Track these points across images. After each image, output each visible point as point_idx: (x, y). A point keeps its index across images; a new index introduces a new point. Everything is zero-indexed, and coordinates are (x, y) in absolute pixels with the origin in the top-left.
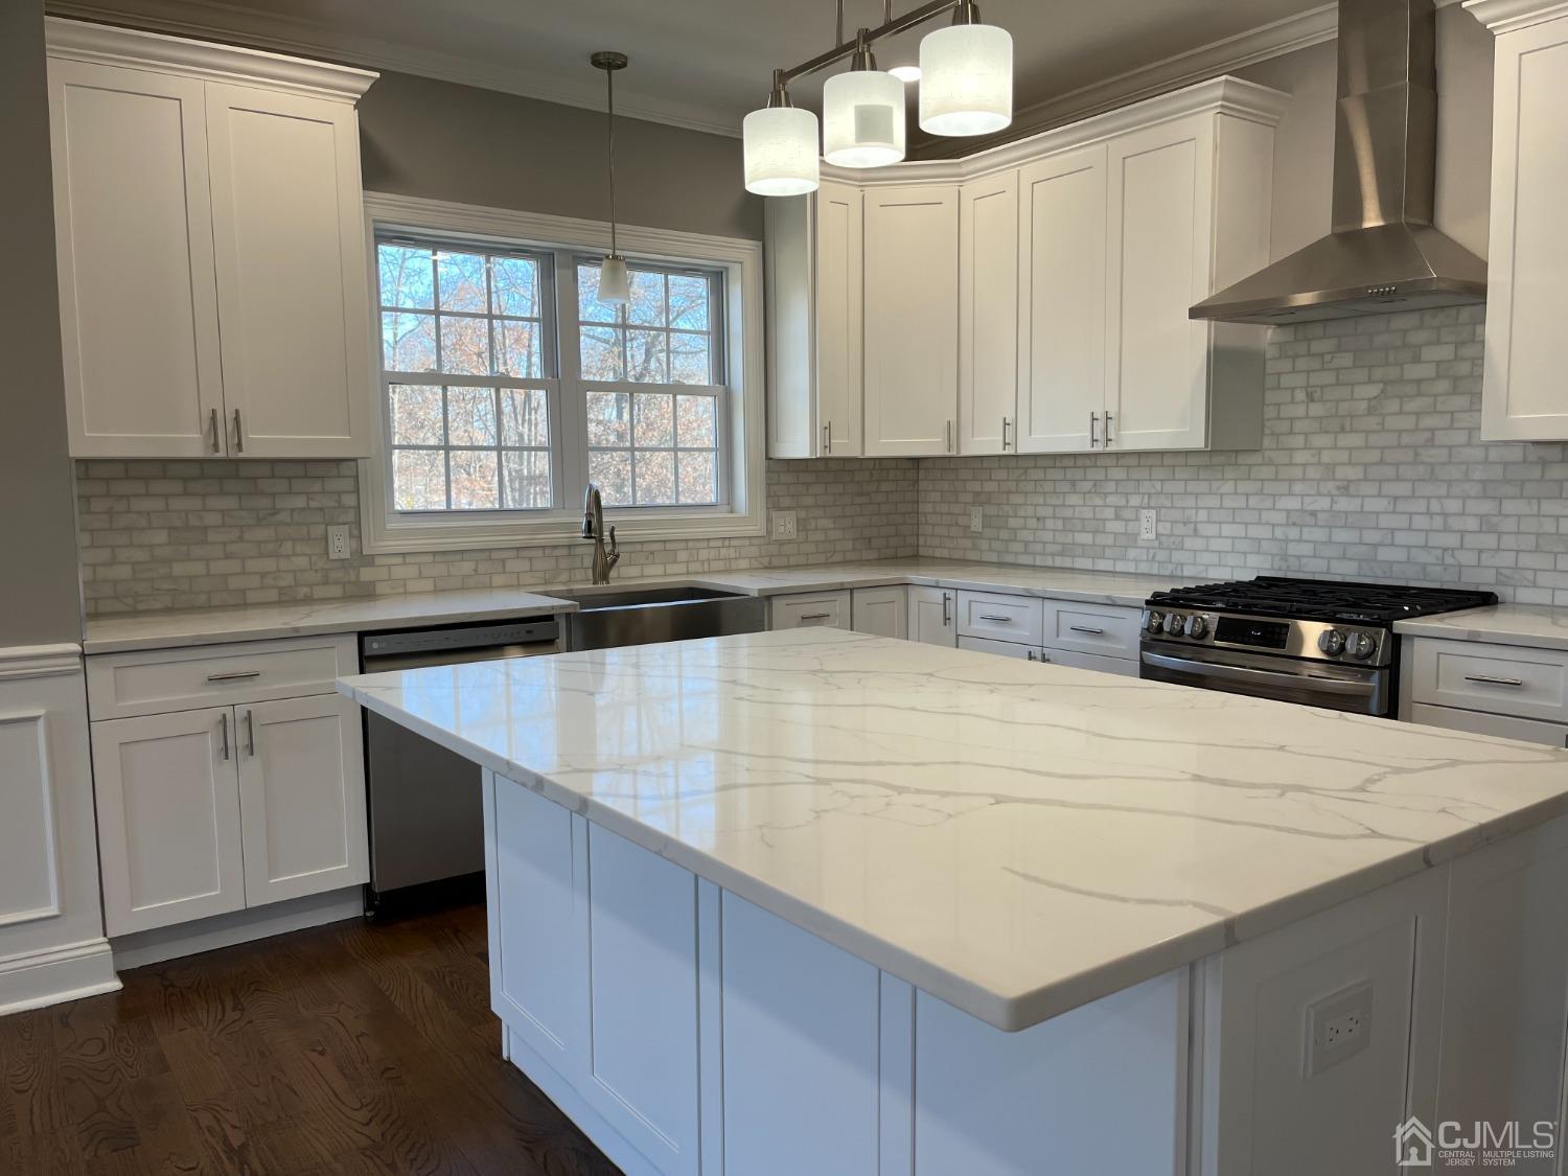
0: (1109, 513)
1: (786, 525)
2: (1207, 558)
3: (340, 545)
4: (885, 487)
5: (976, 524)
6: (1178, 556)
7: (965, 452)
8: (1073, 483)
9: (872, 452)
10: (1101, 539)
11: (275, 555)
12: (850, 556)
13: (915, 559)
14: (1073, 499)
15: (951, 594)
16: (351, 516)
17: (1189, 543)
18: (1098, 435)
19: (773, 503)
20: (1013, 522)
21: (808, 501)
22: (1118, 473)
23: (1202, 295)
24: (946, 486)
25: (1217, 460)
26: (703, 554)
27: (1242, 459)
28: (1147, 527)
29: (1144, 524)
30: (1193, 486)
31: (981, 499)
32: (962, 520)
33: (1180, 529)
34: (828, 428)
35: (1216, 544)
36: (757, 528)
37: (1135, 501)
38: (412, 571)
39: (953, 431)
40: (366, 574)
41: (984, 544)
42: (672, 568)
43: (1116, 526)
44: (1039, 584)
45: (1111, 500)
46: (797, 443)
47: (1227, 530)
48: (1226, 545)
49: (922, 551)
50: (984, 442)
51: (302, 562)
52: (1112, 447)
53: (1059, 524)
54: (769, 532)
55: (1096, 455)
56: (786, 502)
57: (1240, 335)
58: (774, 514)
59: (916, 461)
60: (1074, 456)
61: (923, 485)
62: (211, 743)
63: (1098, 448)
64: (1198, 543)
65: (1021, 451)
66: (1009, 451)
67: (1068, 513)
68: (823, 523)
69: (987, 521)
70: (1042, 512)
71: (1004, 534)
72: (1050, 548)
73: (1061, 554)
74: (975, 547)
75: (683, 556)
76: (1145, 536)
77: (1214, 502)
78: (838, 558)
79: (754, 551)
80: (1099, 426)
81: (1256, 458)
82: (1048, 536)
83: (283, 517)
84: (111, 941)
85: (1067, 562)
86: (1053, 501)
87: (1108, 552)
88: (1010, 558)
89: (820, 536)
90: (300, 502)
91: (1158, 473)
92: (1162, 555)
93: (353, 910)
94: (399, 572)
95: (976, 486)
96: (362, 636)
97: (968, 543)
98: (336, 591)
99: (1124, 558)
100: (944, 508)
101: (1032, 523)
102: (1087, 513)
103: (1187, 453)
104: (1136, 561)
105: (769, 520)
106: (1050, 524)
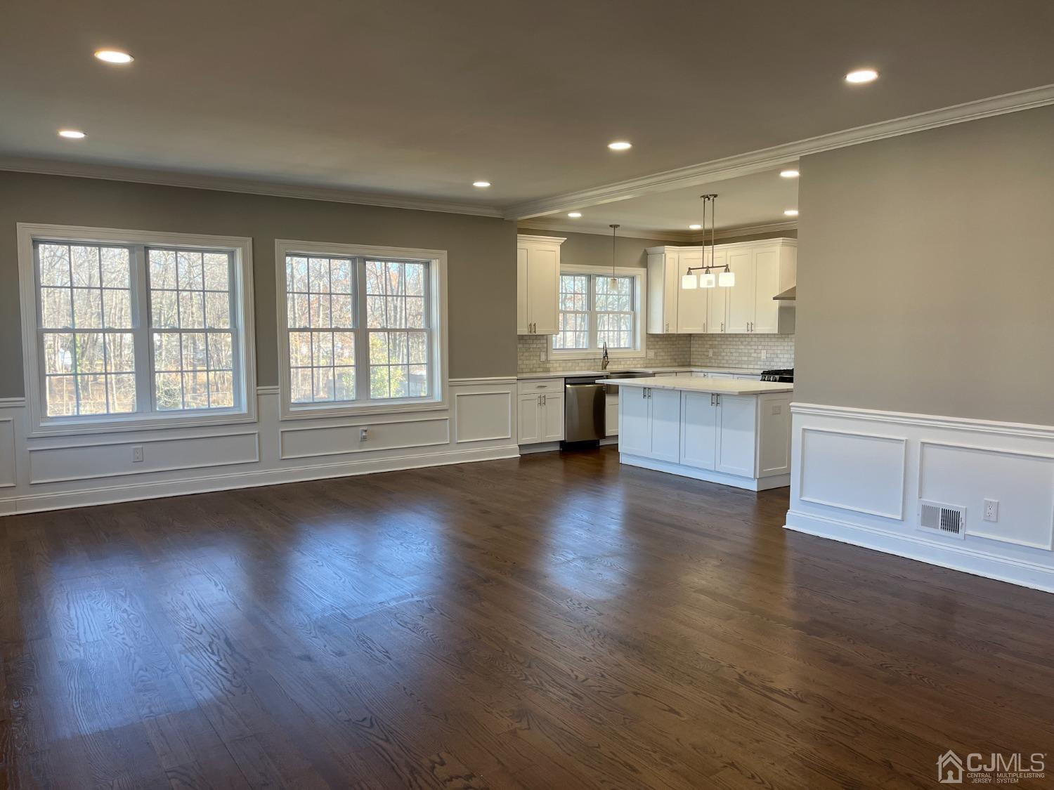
0: (753, 351)
1: (651, 354)
2: (780, 364)
3: (543, 358)
4: (681, 342)
5: (711, 354)
6: (772, 364)
7: (709, 332)
8: (742, 342)
9: (680, 332)
10: (751, 359)
11: (529, 360)
12: (669, 365)
13: (689, 365)
14: (742, 347)
15: (706, 374)
16: (545, 350)
17: (775, 360)
18: (749, 329)
19: (648, 347)
20: (723, 354)
21: (657, 347)
22: (755, 339)
23: (777, 294)
24: (700, 342)
25: (783, 336)
26: (628, 362)
27: (790, 336)
28: (763, 355)
29: (762, 354)
30: (776, 344)
31: (712, 347)
32: (706, 353)
33: (773, 356)
34: (668, 325)
35: (782, 360)
36: (643, 355)
37: (760, 347)
38: (558, 365)
39: (705, 326)
40: (548, 365)
41: (713, 361)
42: (620, 367)
43: (755, 355)
44: (732, 371)
45: (753, 347)
46: (657, 329)
47: (786, 356)
48: (785, 360)
49: (692, 363)
50: (715, 329)
51: (534, 362)
52: (753, 332)
53: (737, 354)
54: (646, 356)
55: (748, 334)
56: (651, 347)
57: (786, 303)
58: (648, 351)
59: (690, 335)
60: (743, 334)
61: (692, 342)
62: (537, 402)
63: (749, 332)
64: (777, 360)
65: (727, 332)
66: (723, 332)
67: (740, 351)
68: (663, 354)
69: (714, 354)
70: (733, 351)
71: (720, 358)
72: (734, 362)
73: (738, 364)
74: (710, 362)
75: (623, 363)
76: (762, 358)
77: (782, 348)
78: (666, 365)
79: (642, 362)
80: (750, 326)
81: (792, 336)
82: (733, 358)
83: (531, 349)
84: (519, 446)
85: (740, 366)
86: (735, 347)
87: (753, 363)
88: (721, 365)
89: (661, 358)
90: (535, 346)
91: (767, 340)
92: (768, 363)
93: (557, 448)
94: (555, 365)
95: (710, 343)
96: (565, 378)
97: (708, 361)
98: (541, 370)
99: (757, 364)
100: (700, 349)
101: (729, 354)
102: (746, 351)
103: (774, 334)
104: (760, 365)
105: (646, 353)
106: (734, 354)
